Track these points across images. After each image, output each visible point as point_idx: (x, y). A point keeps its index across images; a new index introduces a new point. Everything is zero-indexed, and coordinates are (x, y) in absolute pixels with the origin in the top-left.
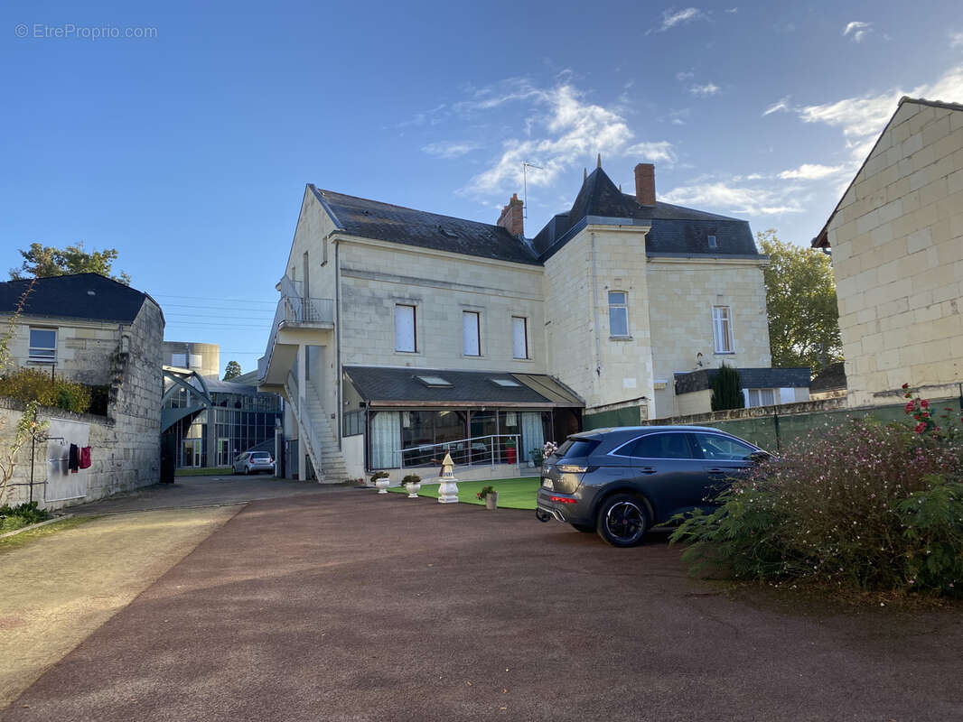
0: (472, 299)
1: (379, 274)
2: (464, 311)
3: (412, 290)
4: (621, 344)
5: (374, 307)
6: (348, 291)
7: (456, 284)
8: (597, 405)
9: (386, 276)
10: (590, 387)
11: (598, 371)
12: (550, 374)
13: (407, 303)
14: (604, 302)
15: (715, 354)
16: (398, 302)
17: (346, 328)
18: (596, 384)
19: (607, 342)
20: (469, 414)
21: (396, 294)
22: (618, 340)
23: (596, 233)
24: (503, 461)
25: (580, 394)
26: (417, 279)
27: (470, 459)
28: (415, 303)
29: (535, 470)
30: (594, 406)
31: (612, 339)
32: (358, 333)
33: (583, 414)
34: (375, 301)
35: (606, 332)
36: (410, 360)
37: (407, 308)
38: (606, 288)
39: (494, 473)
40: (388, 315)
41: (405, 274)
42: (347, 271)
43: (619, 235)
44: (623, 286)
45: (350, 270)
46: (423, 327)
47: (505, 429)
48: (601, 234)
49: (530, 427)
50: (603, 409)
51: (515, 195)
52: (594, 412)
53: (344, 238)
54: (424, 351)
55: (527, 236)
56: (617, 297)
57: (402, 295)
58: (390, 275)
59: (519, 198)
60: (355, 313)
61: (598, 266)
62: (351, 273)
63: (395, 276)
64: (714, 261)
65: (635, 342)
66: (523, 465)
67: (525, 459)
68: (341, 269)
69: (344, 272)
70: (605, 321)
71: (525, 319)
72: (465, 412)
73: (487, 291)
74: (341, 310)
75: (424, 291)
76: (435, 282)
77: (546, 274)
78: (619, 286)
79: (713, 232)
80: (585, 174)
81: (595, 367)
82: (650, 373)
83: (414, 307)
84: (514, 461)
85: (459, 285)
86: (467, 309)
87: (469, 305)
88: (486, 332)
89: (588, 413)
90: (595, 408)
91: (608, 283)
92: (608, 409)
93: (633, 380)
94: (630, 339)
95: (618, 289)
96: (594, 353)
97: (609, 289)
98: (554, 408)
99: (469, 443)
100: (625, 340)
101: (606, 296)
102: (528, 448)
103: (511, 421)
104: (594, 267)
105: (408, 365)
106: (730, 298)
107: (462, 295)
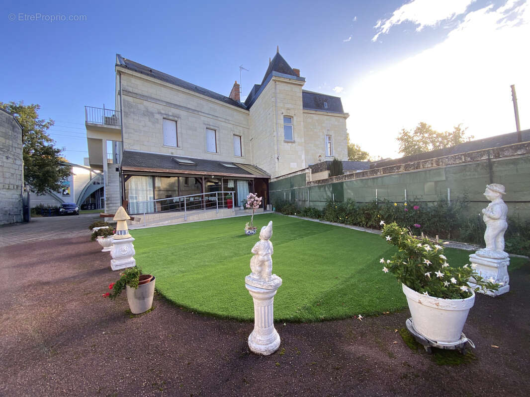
0: (212, 122)
1: (151, 98)
2: (207, 128)
3: (174, 111)
4: (290, 144)
5: (147, 118)
6: (129, 106)
7: (201, 112)
8: (277, 176)
9: (156, 100)
10: (273, 167)
11: (278, 158)
12: (252, 165)
13: (171, 118)
14: (281, 121)
15: (326, 156)
16: (165, 116)
17: (127, 128)
18: (277, 164)
19: (283, 143)
20: (203, 179)
21: (163, 112)
22: (288, 142)
23: (277, 83)
24: (226, 207)
25: (268, 172)
26: (177, 105)
27: (205, 206)
28: (176, 119)
29: (244, 211)
30: (275, 177)
31: (285, 142)
32: (136, 132)
33: (269, 182)
34: (148, 114)
35: (283, 138)
36: (173, 151)
37: (171, 122)
38: (282, 113)
39: (218, 215)
40: (158, 123)
41: (168, 100)
42: (128, 93)
43: (289, 85)
44: (291, 113)
45: (129, 92)
46: (181, 133)
47: (227, 189)
48: (280, 83)
49: (242, 188)
50: (281, 178)
51: (236, 82)
52: (275, 180)
53: (123, 70)
54: (182, 146)
55: (241, 101)
56: (288, 119)
57: (167, 113)
58: (159, 100)
59: (238, 83)
60: (134, 119)
61: (278, 101)
62: (130, 94)
63: (162, 101)
64: (326, 114)
65: (296, 144)
66: (237, 209)
67: (239, 205)
68: (123, 90)
69: (124, 92)
70: (282, 131)
71: (240, 137)
72: (201, 179)
73: (220, 119)
74: (123, 116)
75: (183, 113)
76: (189, 109)
77: (250, 114)
78: (289, 113)
79: (326, 101)
80: (270, 60)
81: (276, 156)
82: (303, 160)
83: (176, 122)
84: (231, 207)
85: (203, 113)
86: (208, 126)
87: (210, 125)
88: (219, 141)
89: (272, 181)
90: (276, 178)
91: (283, 111)
92: (284, 177)
93: (296, 164)
94: (294, 142)
95: (288, 115)
96: (276, 149)
97: (284, 115)
98: (255, 178)
99: (204, 196)
100: (291, 142)
101: (282, 117)
102: (240, 199)
103: (231, 185)
104: (276, 102)
105: (172, 153)
106: (333, 132)
107: (206, 119)
